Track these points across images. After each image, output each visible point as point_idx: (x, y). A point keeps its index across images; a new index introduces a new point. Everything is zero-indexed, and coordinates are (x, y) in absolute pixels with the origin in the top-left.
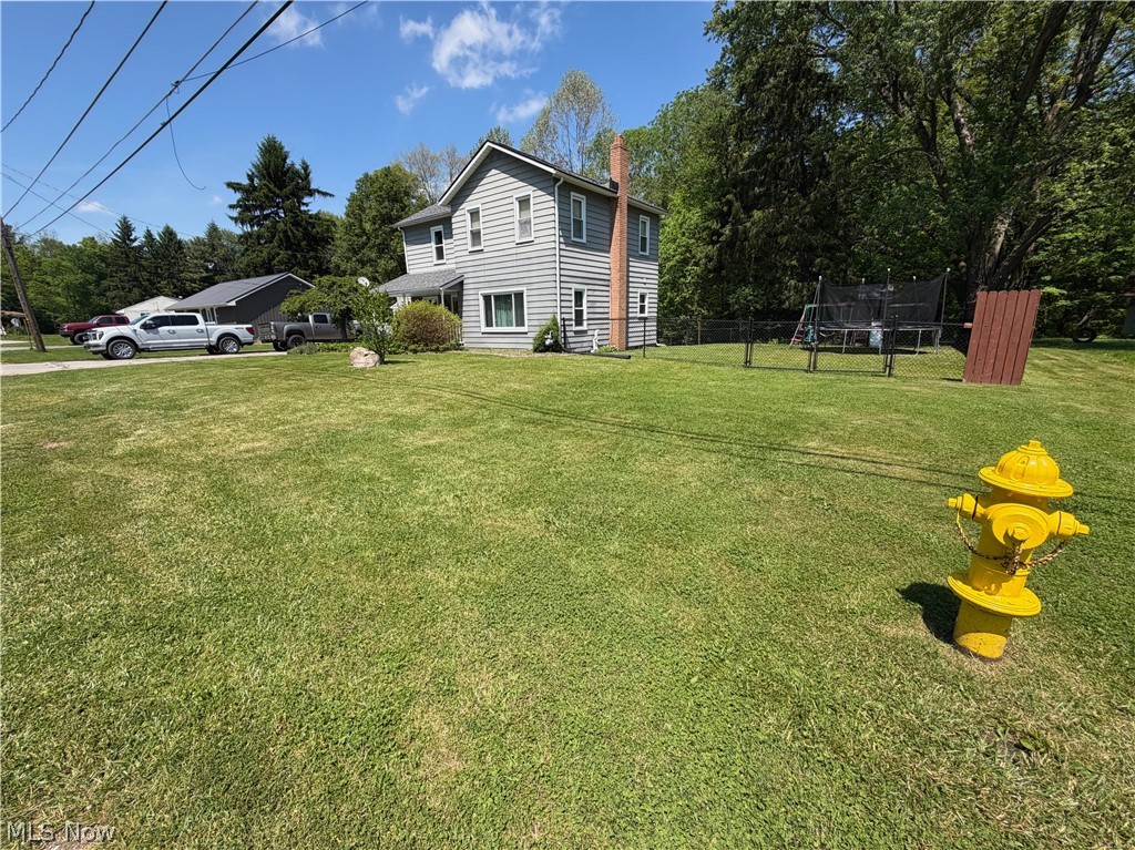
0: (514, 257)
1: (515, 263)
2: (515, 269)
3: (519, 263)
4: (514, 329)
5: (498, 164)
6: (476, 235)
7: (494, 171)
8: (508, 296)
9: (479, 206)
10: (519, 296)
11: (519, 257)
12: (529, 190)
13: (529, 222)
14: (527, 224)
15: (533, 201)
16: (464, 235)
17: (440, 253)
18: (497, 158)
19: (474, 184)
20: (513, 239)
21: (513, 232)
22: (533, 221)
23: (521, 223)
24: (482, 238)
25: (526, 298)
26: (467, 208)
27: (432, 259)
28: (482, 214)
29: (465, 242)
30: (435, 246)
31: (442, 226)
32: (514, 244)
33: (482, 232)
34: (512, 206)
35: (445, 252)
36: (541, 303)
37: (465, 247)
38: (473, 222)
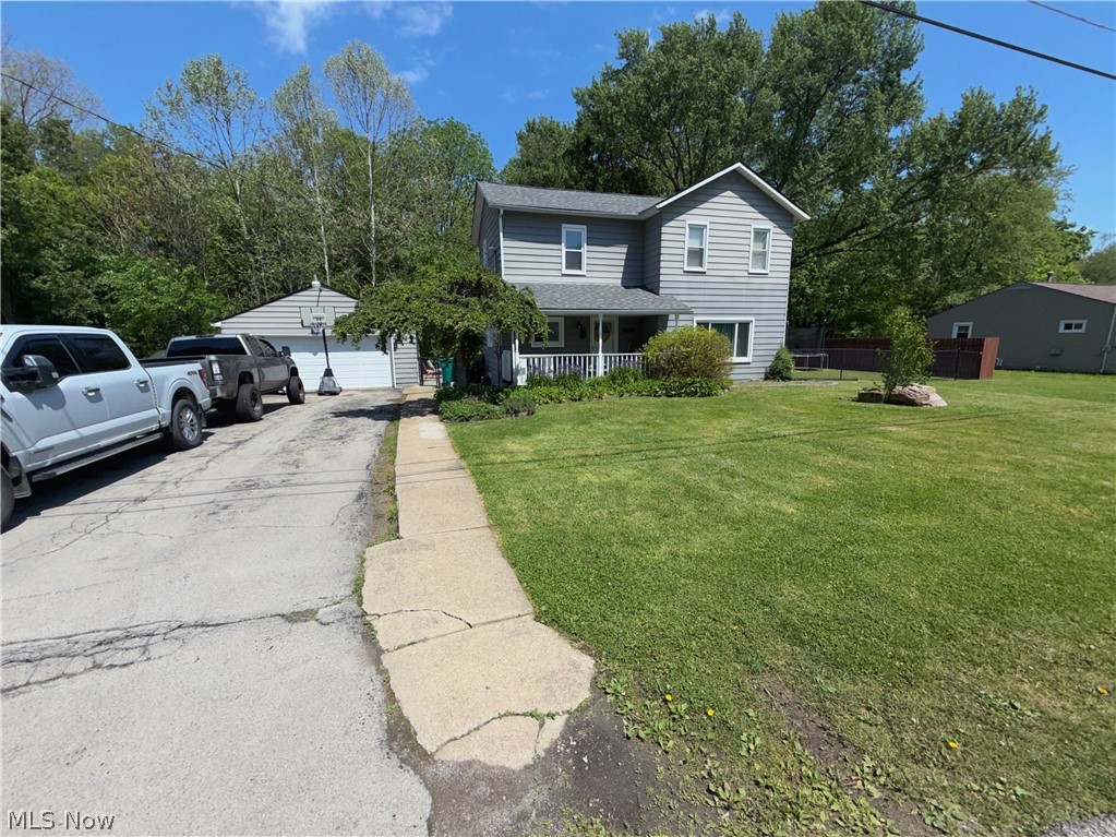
0: (745, 286)
1: (744, 293)
2: (744, 299)
3: (750, 293)
4: (735, 359)
5: (737, 187)
6: (697, 255)
7: (729, 193)
8: (731, 326)
9: (706, 224)
10: (745, 326)
11: (750, 287)
12: (768, 225)
13: (764, 254)
14: (761, 257)
15: (770, 237)
16: (680, 251)
17: (574, 261)
18: (738, 182)
19: (702, 198)
20: (745, 267)
21: (745, 261)
22: (770, 255)
23: (755, 254)
24: (706, 259)
25: (752, 328)
26: (688, 222)
27: (558, 267)
28: (707, 232)
29: (680, 258)
30: (564, 250)
31: (585, 227)
32: (746, 274)
33: (706, 253)
34: (747, 235)
35: (584, 261)
36: (769, 334)
37: (680, 265)
38: (690, 237)
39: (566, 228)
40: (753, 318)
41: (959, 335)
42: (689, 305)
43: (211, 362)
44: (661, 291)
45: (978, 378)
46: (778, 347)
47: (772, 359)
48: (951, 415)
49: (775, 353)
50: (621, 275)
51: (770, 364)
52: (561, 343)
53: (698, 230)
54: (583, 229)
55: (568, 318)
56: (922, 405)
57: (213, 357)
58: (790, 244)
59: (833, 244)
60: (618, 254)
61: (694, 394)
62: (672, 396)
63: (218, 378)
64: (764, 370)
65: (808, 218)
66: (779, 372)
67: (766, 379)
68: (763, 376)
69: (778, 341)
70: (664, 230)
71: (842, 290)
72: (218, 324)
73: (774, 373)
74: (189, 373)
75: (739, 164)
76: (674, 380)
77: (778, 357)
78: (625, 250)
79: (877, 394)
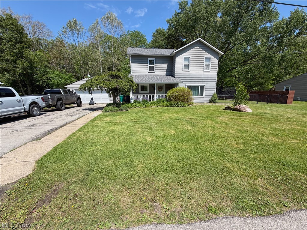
0: (202, 75)
1: (202, 77)
2: (202, 79)
3: (204, 77)
4: (199, 96)
5: (200, 45)
6: (187, 66)
7: (197, 47)
8: (198, 87)
9: (190, 57)
10: (202, 87)
11: (204, 75)
12: (210, 56)
13: (209, 65)
14: (208, 66)
15: (211, 60)
16: (182, 65)
17: (152, 69)
18: (199, 44)
19: (188, 49)
20: (202, 69)
21: (202, 67)
22: (211, 66)
23: (206, 65)
24: (190, 67)
25: (205, 88)
26: (184, 56)
27: (147, 70)
28: (190, 59)
29: (182, 67)
30: (149, 65)
31: (155, 59)
32: (203, 71)
33: (190, 65)
34: (203, 60)
35: (155, 68)
36: (211, 89)
37: (182, 69)
38: (185, 61)
39: (149, 59)
40: (205, 85)
41: (286, 90)
42: (182, 80)
43: (48, 96)
44: (176, 77)
45: (286, 104)
46: (213, 93)
47: (211, 96)
48: (250, 114)
49: (212, 95)
50: (165, 72)
51: (211, 98)
52: (148, 92)
53: (187, 59)
54: (154, 59)
55: (150, 85)
56: (243, 111)
57: (49, 94)
58: (218, 62)
59: (247, 61)
60: (165, 66)
61: (178, 106)
62: (172, 107)
63: (50, 99)
64: (209, 100)
65: (223, 54)
66: (213, 101)
67: (209, 102)
68: (208, 102)
69: (214, 91)
70: (176, 59)
71: (248, 76)
72: (66, 86)
73: (212, 101)
74: (37, 98)
75: (200, 38)
76: (173, 102)
77: (213, 96)
78: (167, 65)
79: (230, 108)
